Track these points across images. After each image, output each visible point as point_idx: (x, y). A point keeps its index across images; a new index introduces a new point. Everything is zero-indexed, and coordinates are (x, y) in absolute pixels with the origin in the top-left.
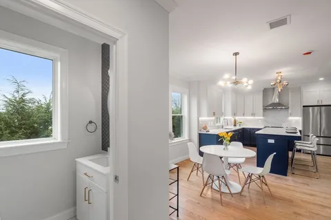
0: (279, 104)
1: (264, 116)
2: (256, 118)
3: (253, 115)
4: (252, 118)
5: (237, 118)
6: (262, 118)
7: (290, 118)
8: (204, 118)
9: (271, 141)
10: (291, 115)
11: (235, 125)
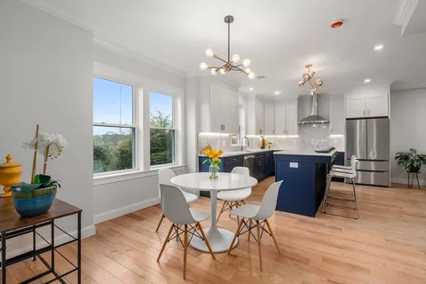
0: (318, 117)
1: (299, 133)
2: (290, 136)
3: (286, 132)
4: (285, 136)
5: (266, 137)
6: (297, 136)
7: (332, 136)
8: (207, 134)
9: (294, 165)
10: (333, 132)
11: (263, 147)
